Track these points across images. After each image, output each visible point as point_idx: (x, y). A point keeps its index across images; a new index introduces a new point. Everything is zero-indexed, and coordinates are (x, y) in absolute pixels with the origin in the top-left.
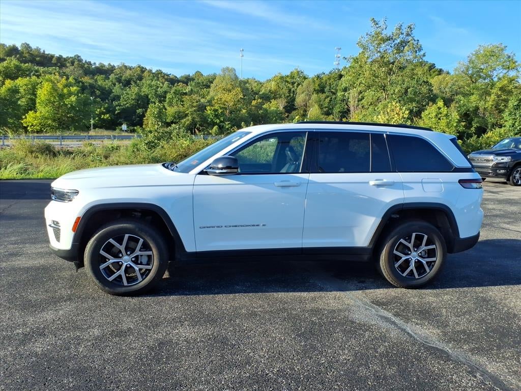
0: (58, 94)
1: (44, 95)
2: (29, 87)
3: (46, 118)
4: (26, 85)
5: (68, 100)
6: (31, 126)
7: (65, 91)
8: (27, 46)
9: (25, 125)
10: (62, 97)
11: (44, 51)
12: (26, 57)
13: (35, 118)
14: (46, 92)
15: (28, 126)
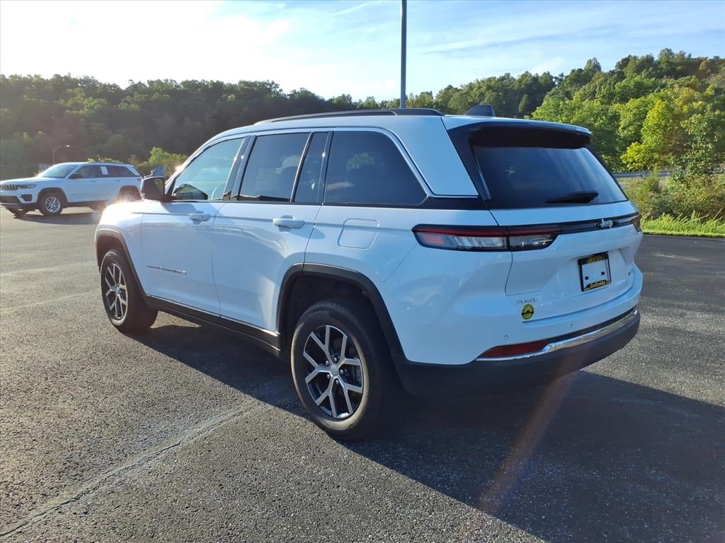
0: (673, 115)
1: (653, 117)
2: (641, 109)
3: (653, 151)
4: (637, 108)
5: (686, 121)
6: (632, 163)
7: (685, 108)
8: (668, 53)
9: (624, 162)
10: (678, 117)
11: (690, 55)
12: (662, 69)
13: (639, 152)
14: (655, 115)
15: (628, 163)
